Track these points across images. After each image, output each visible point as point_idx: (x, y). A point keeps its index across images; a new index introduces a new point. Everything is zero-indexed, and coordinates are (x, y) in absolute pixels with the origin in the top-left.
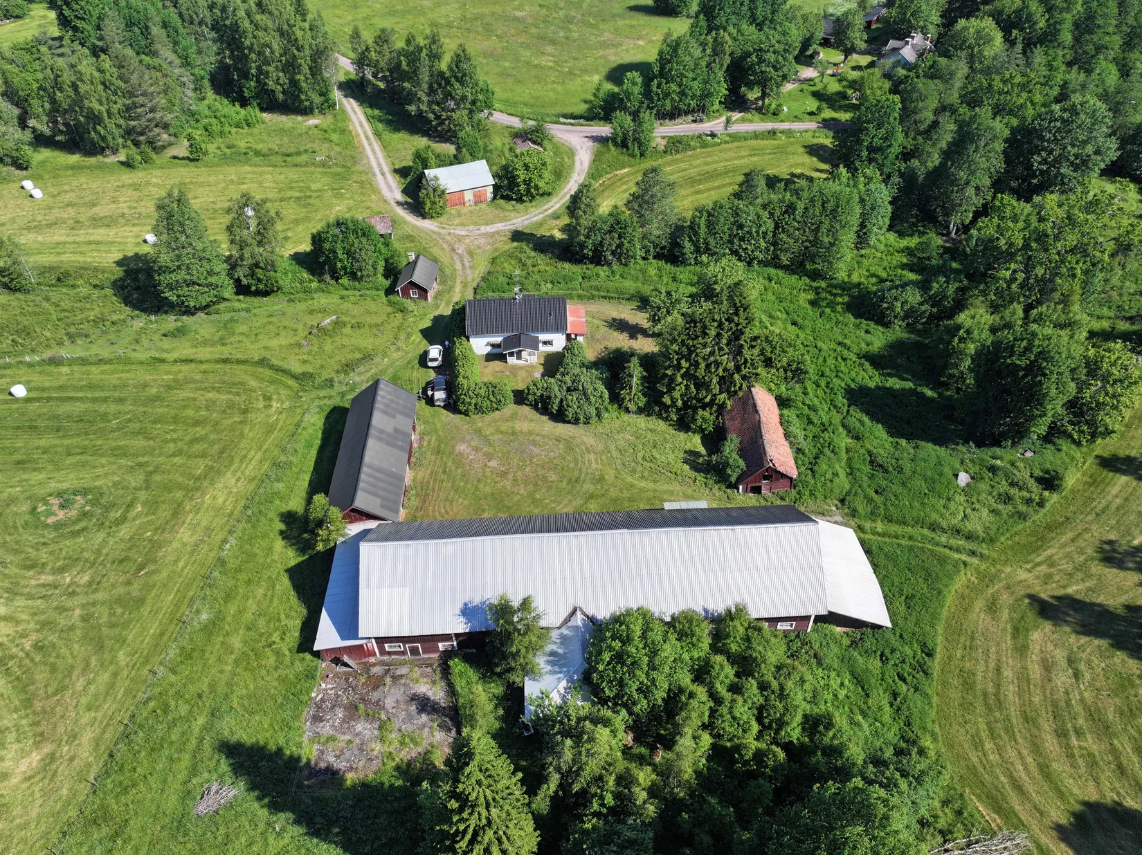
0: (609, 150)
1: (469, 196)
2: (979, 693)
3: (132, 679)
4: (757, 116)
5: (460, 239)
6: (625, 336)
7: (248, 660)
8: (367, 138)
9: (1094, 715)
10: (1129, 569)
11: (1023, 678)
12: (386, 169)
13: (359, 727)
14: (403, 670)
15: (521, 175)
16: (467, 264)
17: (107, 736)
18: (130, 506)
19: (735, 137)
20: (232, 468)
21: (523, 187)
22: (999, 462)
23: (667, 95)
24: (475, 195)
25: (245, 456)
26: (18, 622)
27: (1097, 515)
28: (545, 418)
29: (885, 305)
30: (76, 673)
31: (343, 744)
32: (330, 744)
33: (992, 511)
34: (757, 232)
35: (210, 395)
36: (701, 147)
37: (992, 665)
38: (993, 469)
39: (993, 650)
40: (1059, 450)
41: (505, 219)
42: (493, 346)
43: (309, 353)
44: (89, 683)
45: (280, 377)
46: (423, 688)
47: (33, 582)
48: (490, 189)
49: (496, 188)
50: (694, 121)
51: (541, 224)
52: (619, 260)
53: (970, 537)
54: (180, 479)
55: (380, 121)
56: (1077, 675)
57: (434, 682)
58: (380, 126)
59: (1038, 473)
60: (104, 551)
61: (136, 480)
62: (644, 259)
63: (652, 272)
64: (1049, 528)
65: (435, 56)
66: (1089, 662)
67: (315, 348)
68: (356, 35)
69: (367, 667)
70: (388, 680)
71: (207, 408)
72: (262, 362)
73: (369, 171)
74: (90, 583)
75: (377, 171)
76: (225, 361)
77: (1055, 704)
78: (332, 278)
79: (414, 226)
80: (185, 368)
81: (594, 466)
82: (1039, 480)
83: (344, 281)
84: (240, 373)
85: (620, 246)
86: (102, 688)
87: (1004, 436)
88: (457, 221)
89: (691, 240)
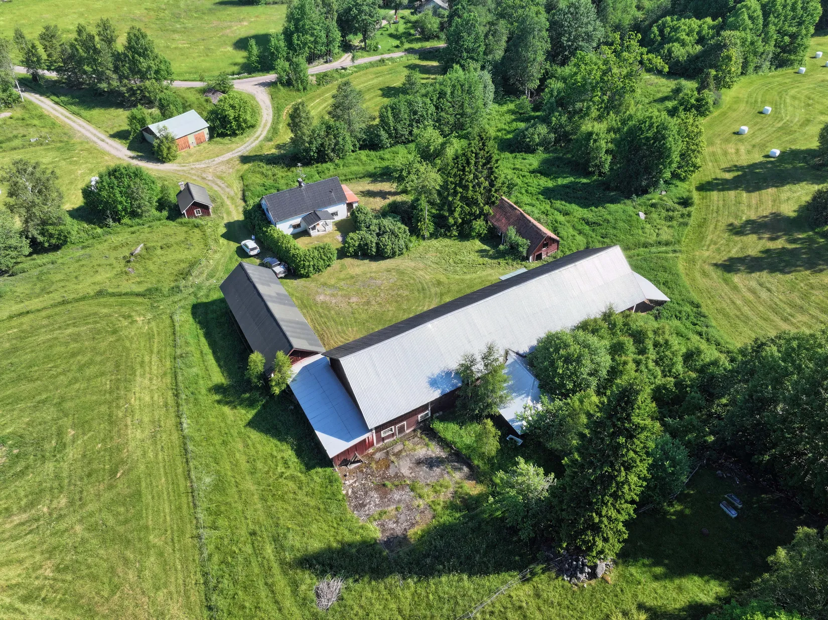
0: (279, 90)
1: (191, 140)
2: (734, 317)
3: (180, 550)
4: (365, 53)
5: (204, 170)
6: (378, 199)
7: (271, 493)
8: (69, 118)
9: (792, 305)
10: (748, 234)
11: (747, 302)
12: (103, 137)
13: (397, 497)
14: (399, 448)
15: (231, 114)
16: (223, 185)
17: (193, 599)
18: (60, 434)
19: (360, 68)
20: (138, 373)
21: (234, 124)
22: (654, 201)
23: (305, 44)
24: (196, 138)
25: (143, 362)
26: (21, 562)
27: (717, 212)
28: (367, 261)
29: (528, 140)
30: (120, 570)
31: (394, 513)
32: (384, 517)
33: (669, 227)
34: (427, 114)
35: (70, 331)
36: (341, 77)
37: (728, 301)
38: (653, 205)
39: (723, 294)
40: (677, 186)
41: (228, 151)
42: (295, 227)
43: (139, 276)
44: (140, 571)
45: (125, 299)
46: (422, 452)
47: (8, 526)
48: (207, 131)
49: (211, 130)
50: (326, 62)
51: (261, 147)
52: (338, 156)
53: (667, 244)
54: (95, 398)
55: (71, 104)
56: (769, 290)
57: (427, 445)
58: (74, 108)
59: (676, 200)
60: (65, 474)
61: (48, 414)
62: (353, 151)
63: (364, 158)
64: (700, 226)
65: (109, 41)
66: (769, 282)
67: (141, 270)
68: (19, 36)
69: (371, 456)
70: (392, 458)
71: (76, 341)
72: (100, 293)
73: (87, 141)
74: (71, 503)
75: (95, 139)
76: (64, 303)
77: (770, 307)
78: (114, 220)
79: (158, 170)
80: (25, 319)
81: (427, 277)
82: (679, 203)
83: (126, 220)
84: (86, 308)
85: (337, 144)
86: (157, 569)
87: (648, 186)
88: (191, 160)
89: (384, 129)
